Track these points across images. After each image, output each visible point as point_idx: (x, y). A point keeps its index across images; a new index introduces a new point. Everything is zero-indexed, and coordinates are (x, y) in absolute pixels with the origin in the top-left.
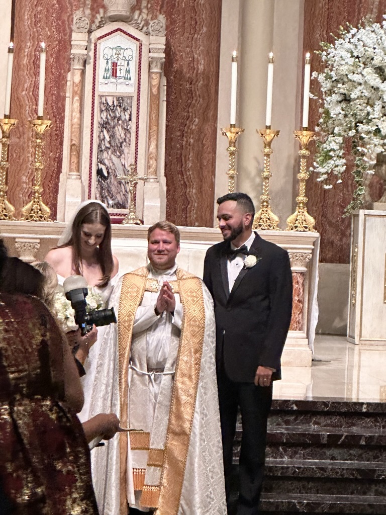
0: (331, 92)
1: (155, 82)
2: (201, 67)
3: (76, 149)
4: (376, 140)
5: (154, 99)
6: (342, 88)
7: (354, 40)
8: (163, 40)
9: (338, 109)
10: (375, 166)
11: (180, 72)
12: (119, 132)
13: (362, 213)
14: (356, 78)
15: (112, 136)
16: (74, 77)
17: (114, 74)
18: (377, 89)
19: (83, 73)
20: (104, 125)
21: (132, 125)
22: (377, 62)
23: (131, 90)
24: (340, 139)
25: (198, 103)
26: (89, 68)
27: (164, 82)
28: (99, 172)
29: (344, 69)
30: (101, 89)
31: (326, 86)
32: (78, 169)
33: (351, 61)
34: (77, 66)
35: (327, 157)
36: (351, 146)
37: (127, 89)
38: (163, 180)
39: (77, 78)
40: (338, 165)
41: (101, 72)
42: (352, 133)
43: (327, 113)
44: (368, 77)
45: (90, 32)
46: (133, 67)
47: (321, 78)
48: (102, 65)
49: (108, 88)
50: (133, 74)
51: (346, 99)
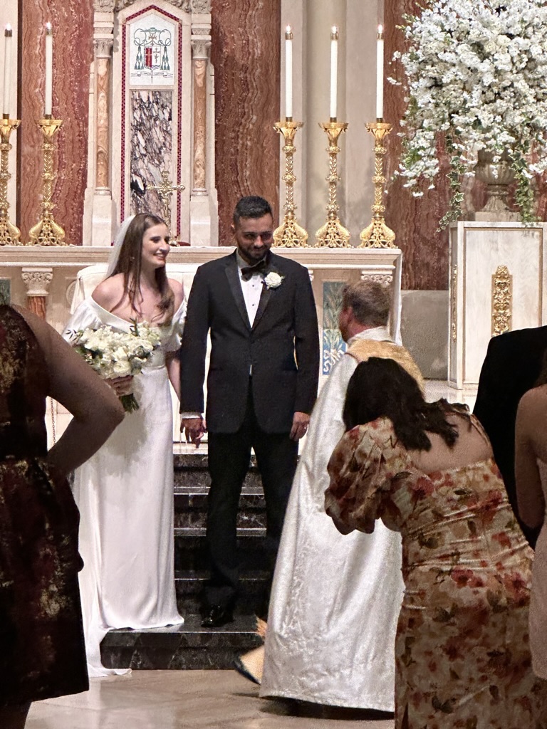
0: (417, 76)
1: (200, 71)
2: (258, 52)
3: (104, 158)
4: (476, 134)
5: (199, 92)
6: (431, 71)
7: (445, 10)
8: (208, 18)
9: (427, 97)
10: (476, 167)
11: (231, 60)
12: (157, 135)
13: (461, 225)
14: (449, 57)
15: (149, 141)
16: (97, 69)
17: (149, 63)
18: (474, 71)
19: (110, 62)
20: (138, 127)
21: (173, 126)
22: (473, 36)
23: (170, 82)
24: (431, 135)
25: (256, 97)
26: (117, 56)
27: (212, 70)
28: (134, 186)
29: (433, 47)
30: (132, 82)
31: (411, 68)
32: (108, 183)
33: (441, 36)
34: (102, 54)
35: (416, 157)
36: (445, 142)
37: (165, 81)
38: (214, 193)
39: (102, 70)
40: (430, 167)
41: (131, 61)
42: (446, 126)
43: (414, 102)
44: (463, 56)
45: (116, 11)
46: (172, 53)
47: (405, 59)
48: (133, 52)
49: (141, 81)
50: (172, 62)
51: (437, 84)
